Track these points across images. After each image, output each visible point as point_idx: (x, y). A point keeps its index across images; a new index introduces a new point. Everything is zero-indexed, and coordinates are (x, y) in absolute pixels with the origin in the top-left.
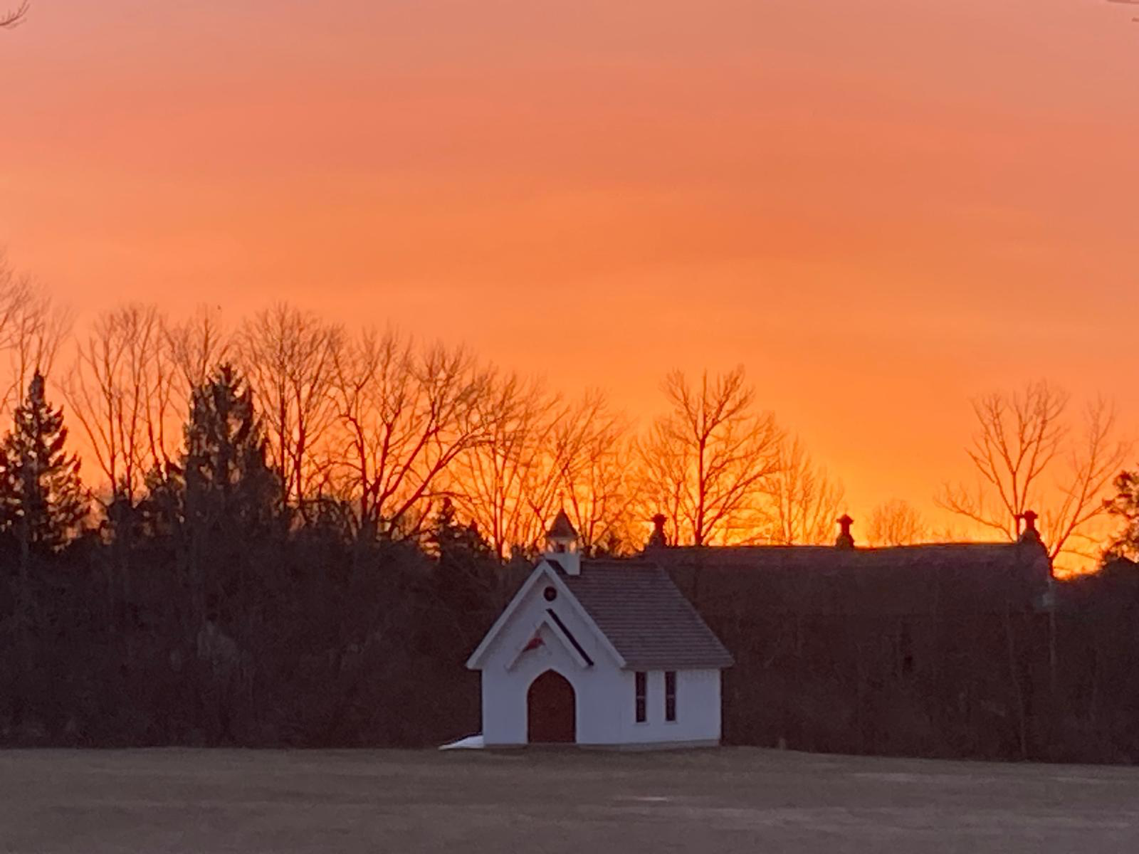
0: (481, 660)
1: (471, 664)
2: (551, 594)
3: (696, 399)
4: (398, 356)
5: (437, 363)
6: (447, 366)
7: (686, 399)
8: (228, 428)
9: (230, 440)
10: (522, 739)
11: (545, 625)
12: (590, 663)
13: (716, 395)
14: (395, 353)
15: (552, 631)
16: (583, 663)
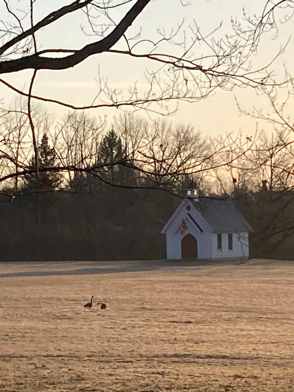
0: (166, 231)
1: (162, 232)
2: (189, 208)
3: (269, 141)
4: (166, 128)
5: (180, 130)
6: (184, 132)
7: (266, 141)
8: (113, 153)
9: (114, 157)
10: (180, 257)
11: (187, 218)
12: (202, 231)
13: (277, 139)
14: (165, 127)
15: (188, 220)
16: (199, 231)
